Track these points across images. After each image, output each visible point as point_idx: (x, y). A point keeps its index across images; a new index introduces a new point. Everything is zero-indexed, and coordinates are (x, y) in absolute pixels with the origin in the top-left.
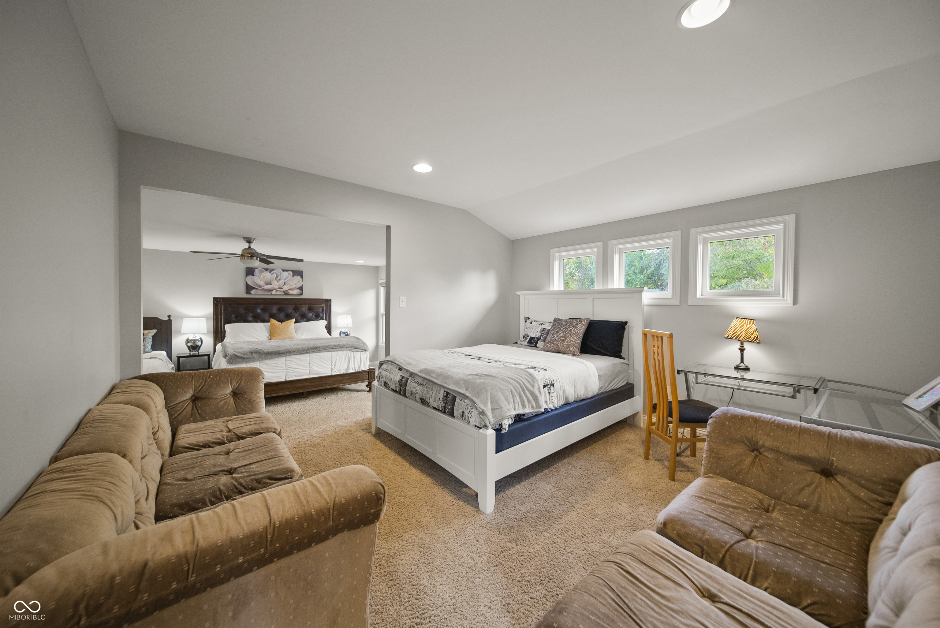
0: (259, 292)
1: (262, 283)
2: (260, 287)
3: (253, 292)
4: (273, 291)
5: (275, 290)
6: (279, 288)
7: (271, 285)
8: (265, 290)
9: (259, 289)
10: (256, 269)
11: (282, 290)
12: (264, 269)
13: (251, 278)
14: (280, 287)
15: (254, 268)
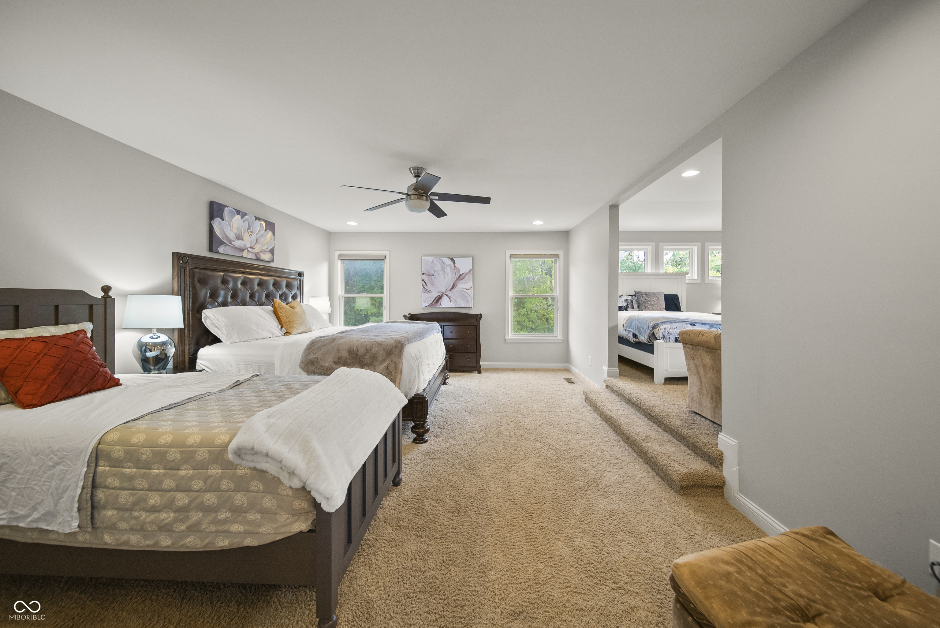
0: (230, 251)
1: (232, 236)
2: (230, 241)
3: (221, 249)
4: (245, 251)
5: (246, 250)
6: (250, 247)
7: (243, 240)
8: (235, 248)
9: (228, 245)
10: (226, 208)
11: (254, 251)
12: (235, 209)
13: (220, 222)
14: (252, 246)
15: (224, 205)
